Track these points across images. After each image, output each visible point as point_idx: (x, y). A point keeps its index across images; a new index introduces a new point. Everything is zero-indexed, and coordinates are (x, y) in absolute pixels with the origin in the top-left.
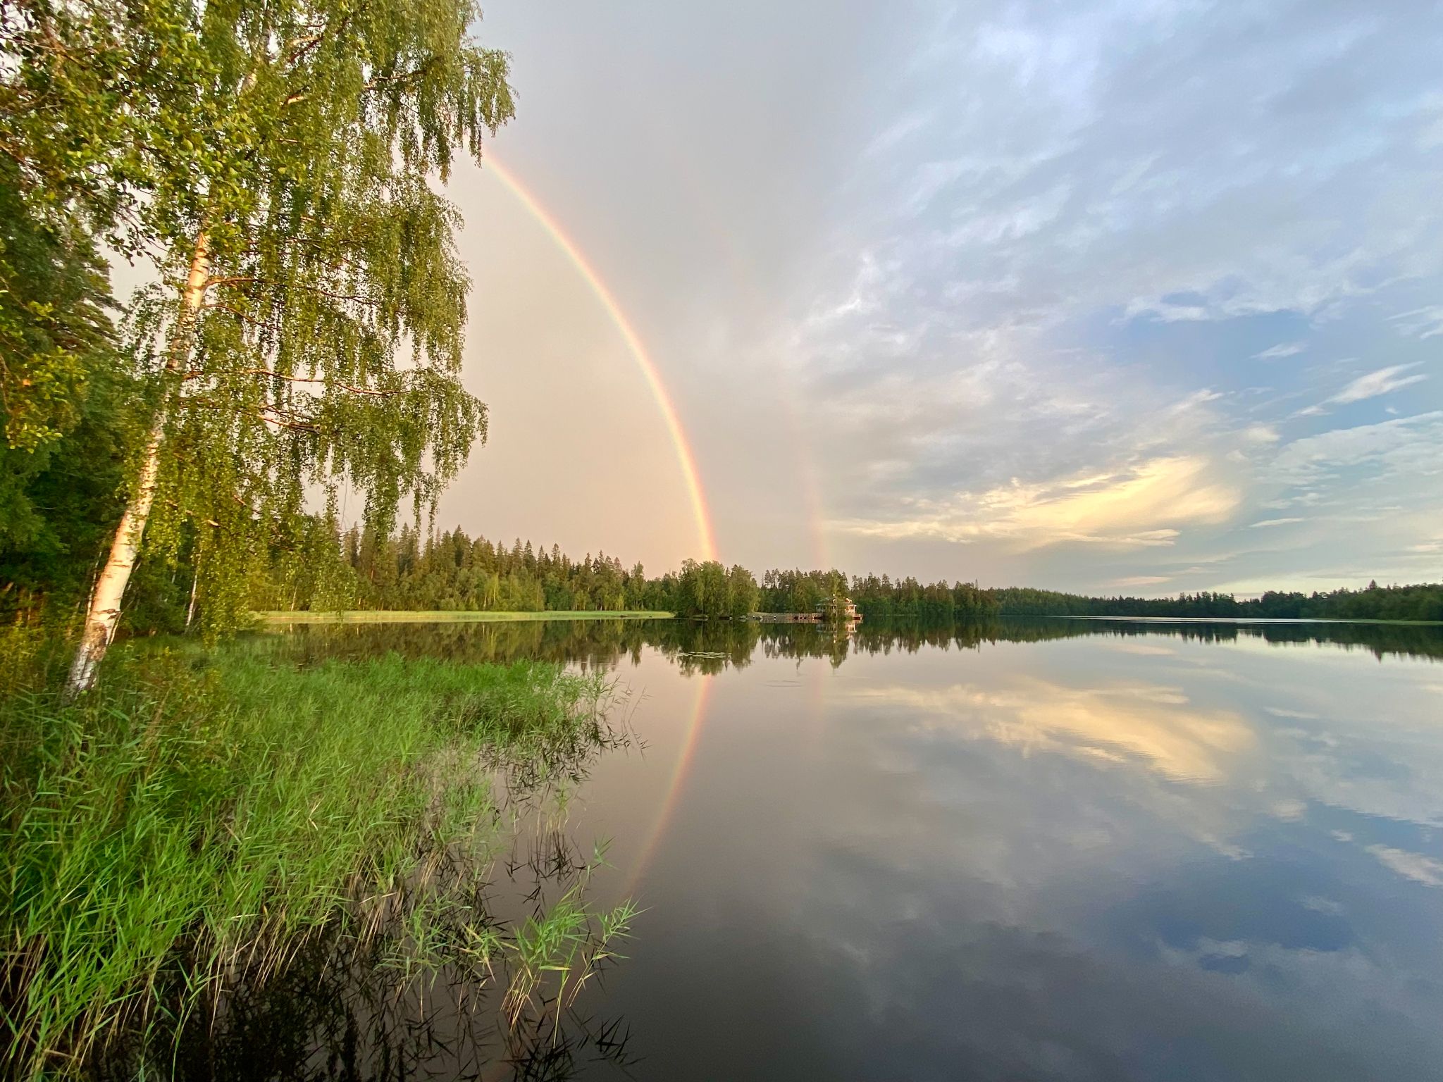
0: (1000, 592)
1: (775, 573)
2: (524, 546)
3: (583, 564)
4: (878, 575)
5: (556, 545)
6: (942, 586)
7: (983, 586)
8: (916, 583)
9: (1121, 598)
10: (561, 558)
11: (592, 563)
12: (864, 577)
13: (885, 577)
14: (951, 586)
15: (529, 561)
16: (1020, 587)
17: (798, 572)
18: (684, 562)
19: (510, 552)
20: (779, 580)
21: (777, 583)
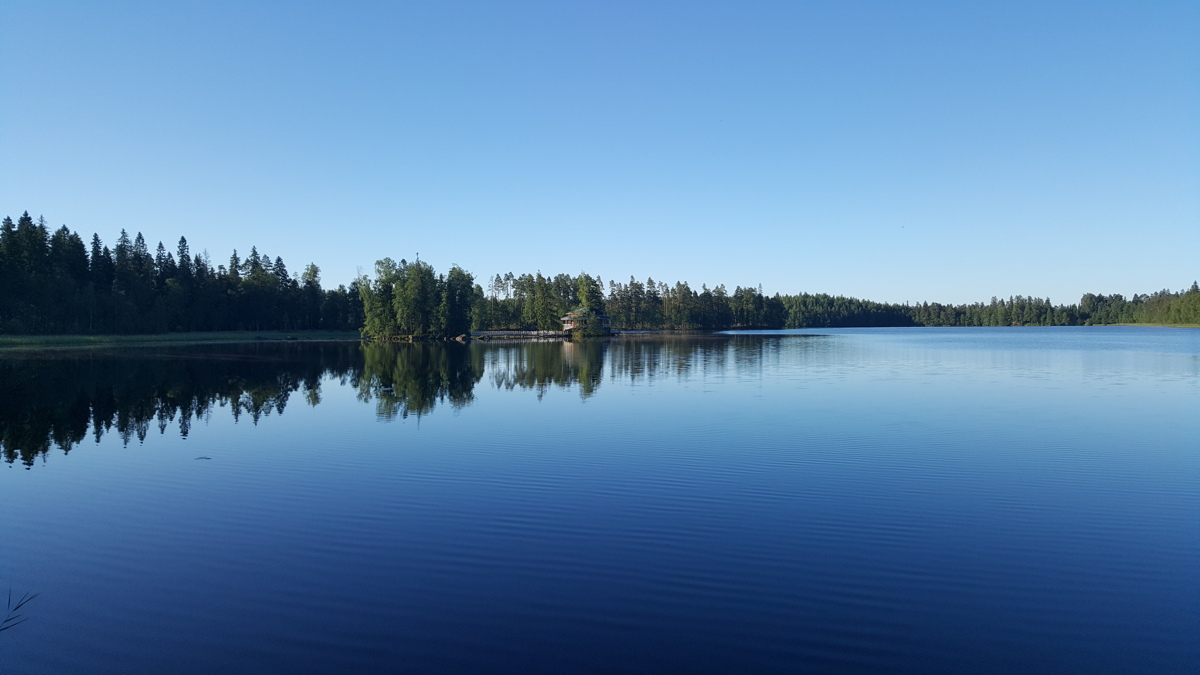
0: (788, 298)
1: (509, 277)
2: (132, 238)
3: (227, 267)
4: (642, 280)
5: (183, 240)
6: (720, 292)
7: (769, 293)
8: (688, 289)
9: (926, 304)
10: (193, 259)
11: (241, 263)
12: (625, 282)
13: (651, 282)
14: (730, 293)
15: (141, 259)
16: (812, 292)
17: (539, 276)
18: (378, 263)
19: (112, 247)
20: (513, 287)
21: (511, 291)
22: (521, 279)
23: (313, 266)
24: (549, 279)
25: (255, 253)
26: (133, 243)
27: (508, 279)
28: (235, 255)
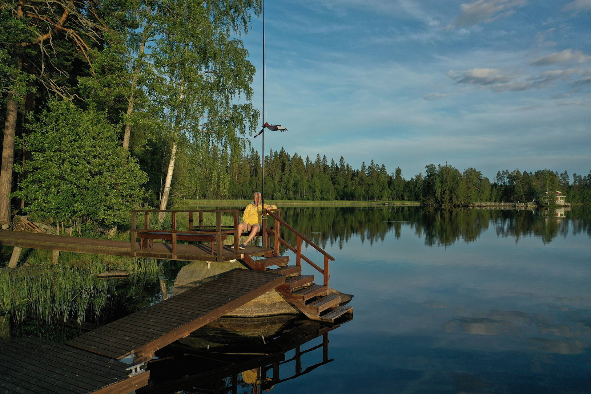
5: (342, 158)
10: (346, 166)
11: (367, 168)
15: (325, 168)
17: (524, 172)
19: (313, 163)
20: (508, 178)
21: (506, 180)
22: (512, 172)
23: (398, 169)
24: (531, 173)
25: (372, 164)
26: (322, 161)
27: (505, 174)
28: (364, 164)
